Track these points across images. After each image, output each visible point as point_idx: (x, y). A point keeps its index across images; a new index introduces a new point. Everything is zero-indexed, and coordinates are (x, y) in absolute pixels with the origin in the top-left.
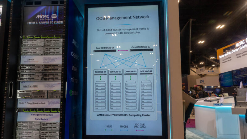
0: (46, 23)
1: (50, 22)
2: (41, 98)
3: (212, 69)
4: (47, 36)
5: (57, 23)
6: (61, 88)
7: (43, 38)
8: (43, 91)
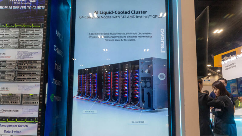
0: (21, 8)
1: (27, 8)
2: (13, 104)
4: (22, 25)
5: (36, 8)
6: (40, 91)
7: (18, 27)
8: (16, 95)
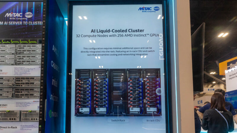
0: (17, 23)
1: (23, 23)
2: (11, 120)
3: (212, 87)
4: (19, 41)
5: (32, 23)
7: (14, 43)
8: (15, 112)
